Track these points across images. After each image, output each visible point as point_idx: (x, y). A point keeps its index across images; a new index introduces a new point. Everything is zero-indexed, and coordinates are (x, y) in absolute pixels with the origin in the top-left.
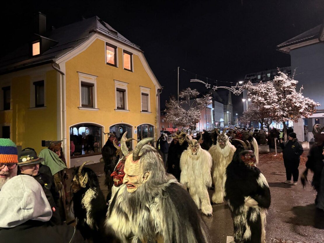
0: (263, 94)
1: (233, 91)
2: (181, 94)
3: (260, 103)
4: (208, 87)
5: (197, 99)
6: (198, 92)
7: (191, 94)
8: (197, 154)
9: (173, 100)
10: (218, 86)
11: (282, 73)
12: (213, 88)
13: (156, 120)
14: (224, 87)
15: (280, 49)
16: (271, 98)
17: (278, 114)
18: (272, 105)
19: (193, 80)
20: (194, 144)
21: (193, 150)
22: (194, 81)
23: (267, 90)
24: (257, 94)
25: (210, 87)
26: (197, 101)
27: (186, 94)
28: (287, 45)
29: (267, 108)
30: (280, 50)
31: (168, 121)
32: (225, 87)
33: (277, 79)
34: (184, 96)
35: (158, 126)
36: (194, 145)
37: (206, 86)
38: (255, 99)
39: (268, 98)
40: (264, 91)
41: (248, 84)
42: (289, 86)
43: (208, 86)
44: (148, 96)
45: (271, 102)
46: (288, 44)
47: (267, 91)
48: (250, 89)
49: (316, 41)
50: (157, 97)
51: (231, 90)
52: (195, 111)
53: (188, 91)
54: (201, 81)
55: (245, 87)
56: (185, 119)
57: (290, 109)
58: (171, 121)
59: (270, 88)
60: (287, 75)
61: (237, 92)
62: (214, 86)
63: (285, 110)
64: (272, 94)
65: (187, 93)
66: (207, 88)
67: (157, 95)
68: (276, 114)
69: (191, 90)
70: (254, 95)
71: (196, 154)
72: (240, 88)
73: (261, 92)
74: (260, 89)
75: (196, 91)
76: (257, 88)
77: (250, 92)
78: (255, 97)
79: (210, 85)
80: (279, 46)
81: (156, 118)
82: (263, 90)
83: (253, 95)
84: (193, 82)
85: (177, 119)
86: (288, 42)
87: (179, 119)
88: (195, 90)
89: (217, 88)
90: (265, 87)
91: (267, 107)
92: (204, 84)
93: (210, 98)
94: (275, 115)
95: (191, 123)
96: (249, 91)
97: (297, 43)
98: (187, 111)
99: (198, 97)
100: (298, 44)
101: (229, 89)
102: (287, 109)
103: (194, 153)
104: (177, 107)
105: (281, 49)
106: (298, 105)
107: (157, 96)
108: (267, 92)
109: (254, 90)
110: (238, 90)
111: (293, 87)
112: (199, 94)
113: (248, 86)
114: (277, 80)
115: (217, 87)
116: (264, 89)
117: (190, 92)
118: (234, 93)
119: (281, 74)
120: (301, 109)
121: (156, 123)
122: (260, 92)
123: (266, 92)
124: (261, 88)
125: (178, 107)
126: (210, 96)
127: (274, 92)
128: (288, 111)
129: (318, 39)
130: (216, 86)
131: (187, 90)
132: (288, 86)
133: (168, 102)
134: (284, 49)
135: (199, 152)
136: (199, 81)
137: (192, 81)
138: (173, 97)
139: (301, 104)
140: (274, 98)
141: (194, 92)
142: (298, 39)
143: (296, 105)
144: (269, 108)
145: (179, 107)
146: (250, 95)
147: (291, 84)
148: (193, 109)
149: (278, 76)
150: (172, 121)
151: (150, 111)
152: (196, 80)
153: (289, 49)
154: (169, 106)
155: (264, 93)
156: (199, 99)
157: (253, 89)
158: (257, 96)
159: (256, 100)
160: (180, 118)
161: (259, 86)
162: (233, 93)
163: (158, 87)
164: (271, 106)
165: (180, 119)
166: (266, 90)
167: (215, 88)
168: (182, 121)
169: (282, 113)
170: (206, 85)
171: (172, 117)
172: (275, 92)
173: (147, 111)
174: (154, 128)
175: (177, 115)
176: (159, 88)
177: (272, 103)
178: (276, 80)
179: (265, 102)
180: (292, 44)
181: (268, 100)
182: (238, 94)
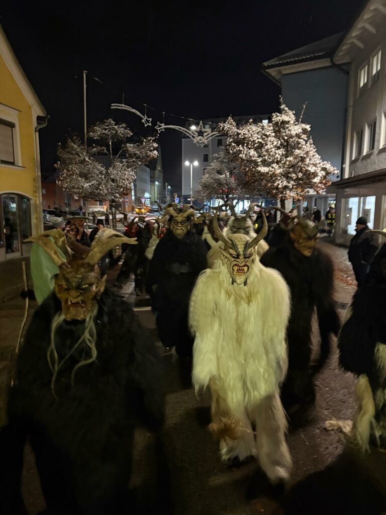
0: (256, 145)
1: (194, 137)
2: (94, 131)
3: (250, 161)
4: (148, 124)
5: (128, 144)
6: (130, 130)
7: (114, 132)
8: (248, 281)
9: (75, 143)
10: (165, 125)
11: (286, 109)
12: (156, 127)
13: (35, 187)
14: (178, 127)
15: (267, 70)
16: (271, 153)
17: (279, 184)
18: (273, 167)
19: (116, 104)
20: (241, 250)
21: (236, 268)
22: (120, 108)
23: (264, 137)
24: (245, 145)
25: (150, 124)
26: (128, 150)
27: (104, 131)
28: (280, 65)
29: (263, 171)
30: (267, 73)
31: (66, 188)
32: (180, 127)
33: (277, 118)
34: (99, 136)
35: (41, 198)
36: (242, 253)
37: (143, 121)
38: (242, 152)
39: (265, 153)
40: (258, 138)
41: (228, 123)
42: (299, 134)
43: (148, 121)
44: (13, 129)
45: (271, 160)
46: (281, 62)
47: (263, 139)
48: (232, 132)
49: (326, 63)
50: (37, 134)
51: (190, 134)
52: (125, 170)
53: (108, 126)
54: (134, 110)
55: (223, 128)
56: (104, 186)
57: (300, 177)
58: (73, 187)
59: (268, 134)
60: (293, 114)
61: (200, 140)
62: (158, 123)
63: (291, 178)
64: (272, 146)
65: (106, 129)
66: (146, 125)
67: (36, 128)
68: (276, 184)
69: (115, 125)
70: (240, 146)
71: (245, 284)
72: (205, 132)
73: (252, 140)
74: (251, 135)
75: (125, 128)
76: (246, 132)
77: (231, 140)
78: (241, 149)
79: (151, 119)
80: (266, 64)
81: (34, 180)
82: (256, 138)
83: (238, 145)
84: (117, 109)
85: (86, 185)
86: (282, 59)
87: (90, 184)
88: (124, 125)
89: (165, 128)
90: (258, 133)
91: (263, 169)
92: (139, 116)
93: (155, 145)
94: (274, 186)
95: (118, 195)
96: (230, 136)
97: (295, 62)
98: (107, 169)
99: (130, 140)
100: (297, 65)
101: (186, 132)
102: (294, 175)
103: (240, 279)
104: (84, 159)
105: (269, 71)
106: (312, 169)
107: (36, 131)
108: (263, 142)
109: (240, 136)
110: (202, 136)
111: (304, 136)
112: (131, 134)
113: (229, 126)
114: (280, 120)
115: (163, 126)
116: (256, 135)
117: (114, 129)
118: (195, 141)
119: (284, 109)
120: (316, 178)
121: (35, 192)
122: (250, 141)
123: (260, 140)
124: (253, 134)
125: (87, 159)
126: (154, 141)
127: (274, 142)
128: (295, 181)
129: (329, 60)
130: (163, 124)
131: (105, 123)
132: (296, 134)
133: (64, 147)
134: (272, 72)
135: (256, 276)
136: (129, 109)
137: (114, 106)
138: (75, 137)
139: (316, 169)
140: (276, 153)
141: (122, 130)
142: (298, 56)
143: (309, 169)
144: (267, 172)
145: (89, 159)
146: (233, 144)
147: (301, 131)
148: (121, 165)
149: (278, 114)
150: (76, 189)
151: (20, 165)
152: (123, 105)
153: (280, 72)
154: (66, 156)
155: (258, 142)
156: (132, 145)
157: (238, 134)
158: (245, 147)
159: (244, 155)
160: (93, 183)
161: (248, 128)
162: (193, 141)
163: (37, 111)
164: (271, 169)
165: (93, 185)
166: (262, 137)
167: (160, 126)
168: (97, 189)
169: (285, 183)
170: (143, 119)
171: (77, 179)
172: (277, 143)
173: (13, 164)
174: (32, 202)
175: (86, 176)
176: (41, 114)
177: (273, 162)
178: (278, 120)
179: (259, 160)
180: (287, 64)
181: (265, 156)
182: (201, 143)
